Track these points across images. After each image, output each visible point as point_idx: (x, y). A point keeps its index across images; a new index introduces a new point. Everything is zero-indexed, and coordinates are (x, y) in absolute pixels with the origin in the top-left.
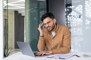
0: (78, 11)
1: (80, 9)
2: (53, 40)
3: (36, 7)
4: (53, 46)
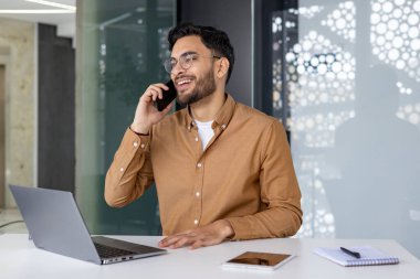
0: (337, 30)
2: (199, 165)
3: (140, 9)
4: (198, 194)
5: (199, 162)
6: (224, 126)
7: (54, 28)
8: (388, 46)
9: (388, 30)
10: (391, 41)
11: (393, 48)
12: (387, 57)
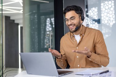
0: (91, 16)
1: (94, 13)
3: (34, 11)
5: (77, 47)
6: (83, 35)
7: (9, 17)
8: (105, 19)
9: (104, 15)
10: (105, 18)
11: (106, 20)
12: (104, 22)
